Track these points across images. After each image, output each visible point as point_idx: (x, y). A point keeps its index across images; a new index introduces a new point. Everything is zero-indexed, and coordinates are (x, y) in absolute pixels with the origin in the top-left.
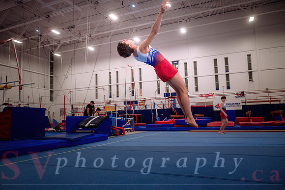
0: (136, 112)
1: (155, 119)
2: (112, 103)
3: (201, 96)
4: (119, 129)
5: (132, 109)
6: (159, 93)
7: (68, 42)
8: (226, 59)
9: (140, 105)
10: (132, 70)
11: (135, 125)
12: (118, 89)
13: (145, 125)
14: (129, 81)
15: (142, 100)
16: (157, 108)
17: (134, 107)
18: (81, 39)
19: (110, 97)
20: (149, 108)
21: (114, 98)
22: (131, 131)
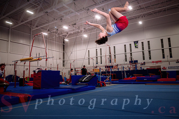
0: (112, 72)
1: (124, 77)
2: (98, 67)
3: (153, 62)
4: (102, 83)
5: (110, 70)
6: (126, 61)
7: (72, 33)
8: (169, 39)
9: (114, 68)
10: (110, 48)
11: (112, 80)
12: (101, 59)
13: (118, 80)
14: (108, 54)
15: (116, 65)
16: (125, 70)
17: (111, 70)
18: (79, 31)
19: (97, 64)
20: (120, 70)
21: (99, 64)
22: (109, 84)
